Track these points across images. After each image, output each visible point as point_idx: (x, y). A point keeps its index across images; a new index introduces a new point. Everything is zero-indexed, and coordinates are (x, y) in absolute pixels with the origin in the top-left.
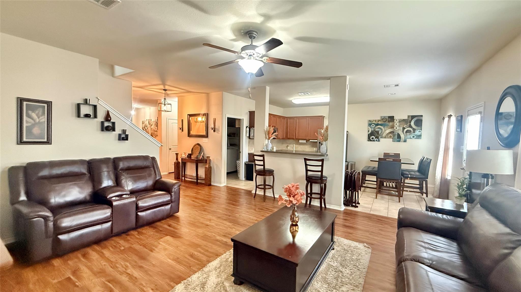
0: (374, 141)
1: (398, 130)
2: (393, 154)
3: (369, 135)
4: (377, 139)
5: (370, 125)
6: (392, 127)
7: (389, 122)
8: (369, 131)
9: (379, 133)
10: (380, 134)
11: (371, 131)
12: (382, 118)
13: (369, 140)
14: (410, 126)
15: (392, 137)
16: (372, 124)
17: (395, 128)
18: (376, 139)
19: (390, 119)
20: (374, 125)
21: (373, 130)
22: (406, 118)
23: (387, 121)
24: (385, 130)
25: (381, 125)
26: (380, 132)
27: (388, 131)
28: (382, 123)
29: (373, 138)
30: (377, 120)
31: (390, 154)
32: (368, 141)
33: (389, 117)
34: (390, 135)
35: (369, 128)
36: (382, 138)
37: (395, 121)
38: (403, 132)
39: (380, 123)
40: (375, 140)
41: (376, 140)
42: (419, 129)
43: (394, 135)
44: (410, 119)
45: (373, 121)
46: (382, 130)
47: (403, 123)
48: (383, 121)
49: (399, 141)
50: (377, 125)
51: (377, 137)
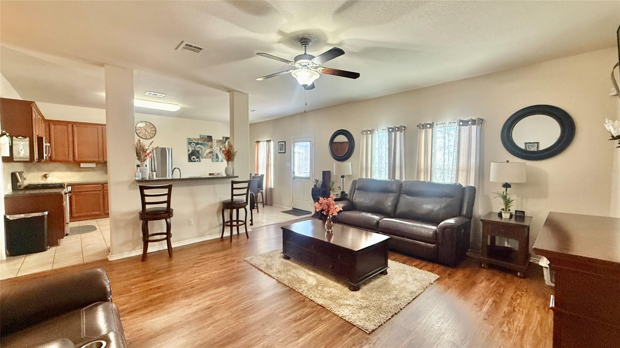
0: (195, 161)
1: (216, 150)
3: (189, 155)
5: (190, 143)
6: (211, 147)
7: (208, 141)
8: (189, 151)
10: (201, 154)
11: (192, 150)
12: (202, 137)
13: (190, 160)
15: (211, 157)
16: (192, 143)
17: (213, 148)
18: (197, 159)
19: (208, 138)
20: (194, 144)
21: (193, 149)
22: (221, 139)
23: (206, 141)
24: (205, 150)
25: (201, 144)
26: (200, 152)
27: (208, 151)
28: (202, 142)
29: (194, 159)
30: (197, 139)
32: (189, 161)
33: (208, 137)
34: (210, 155)
35: (188, 148)
36: (202, 158)
37: (213, 141)
38: (220, 152)
39: (200, 142)
41: (197, 160)
43: (213, 155)
44: (225, 140)
45: (192, 139)
46: (202, 149)
47: (220, 143)
48: (203, 140)
49: (218, 161)
50: (197, 144)
51: (198, 158)
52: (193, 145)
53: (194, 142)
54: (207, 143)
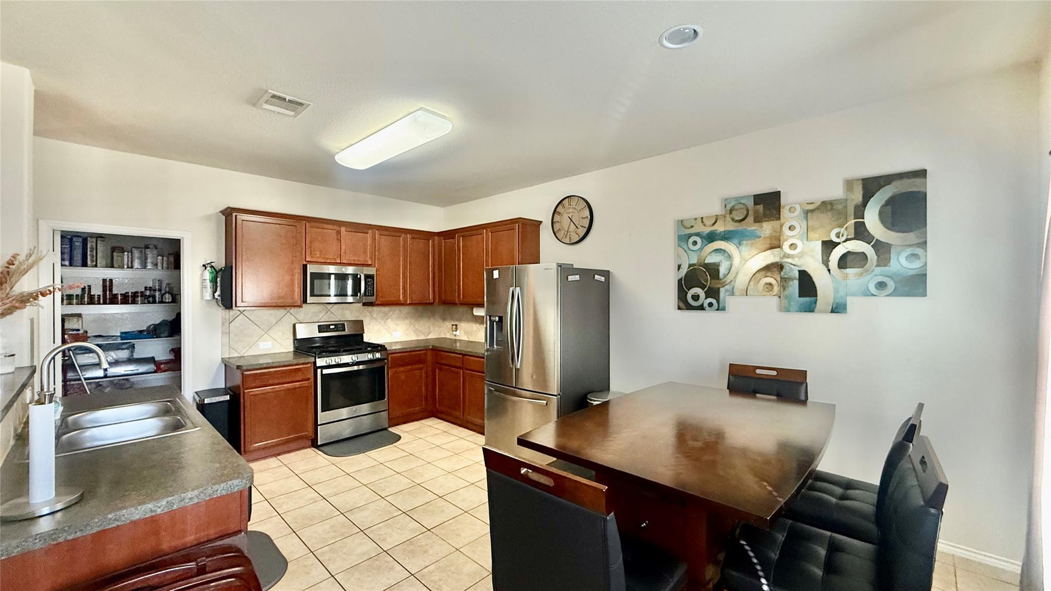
0: (701, 308)
1: (801, 255)
2: (774, 373)
3: (680, 281)
4: (714, 301)
5: (683, 239)
6: (775, 244)
7: (758, 220)
8: (679, 267)
9: (721, 275)
10: (726, 275)
11: (690, 266)
12: (729, 207)
13: (684, 304)
14: (861, 232)
15: (776, 289)
16: (690, 236)
17: (786, 247)
18: (709, 300)
19: (760, 208)
20: (699, 240)
21: (694, 260)
22: (836, 192)
23: (750, 219)
24: (744, 261)
25: (726, 236)
26: (722, 270)
27: (759, 261)
28: (731, 226)
29: (696, 298)
30: (708, 217)
31: (758, 371)
32: (679, 308)
33: (759, 199)
34: (769, 280)
35: (678, 256)
36: (732, 293)
37: (785, 213)
38: (826, 262)
39: (720, 228)
40: (706, 305)
41: (710, 305)
42: (911, 246)
43: (784, 281)
44: (858, 197)
45: (692, 223)
46: (730, 257)
47: (825, 218)
48: (733, 220)
49: (810, 309)
50: (711, 237)
51: (713, 293)
52: (695, 243)
53: (698, 234)
54: (754, 227)
